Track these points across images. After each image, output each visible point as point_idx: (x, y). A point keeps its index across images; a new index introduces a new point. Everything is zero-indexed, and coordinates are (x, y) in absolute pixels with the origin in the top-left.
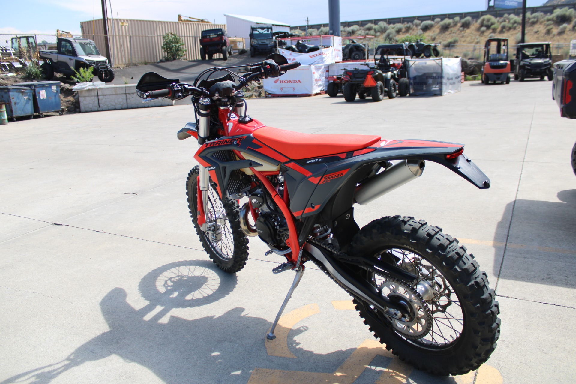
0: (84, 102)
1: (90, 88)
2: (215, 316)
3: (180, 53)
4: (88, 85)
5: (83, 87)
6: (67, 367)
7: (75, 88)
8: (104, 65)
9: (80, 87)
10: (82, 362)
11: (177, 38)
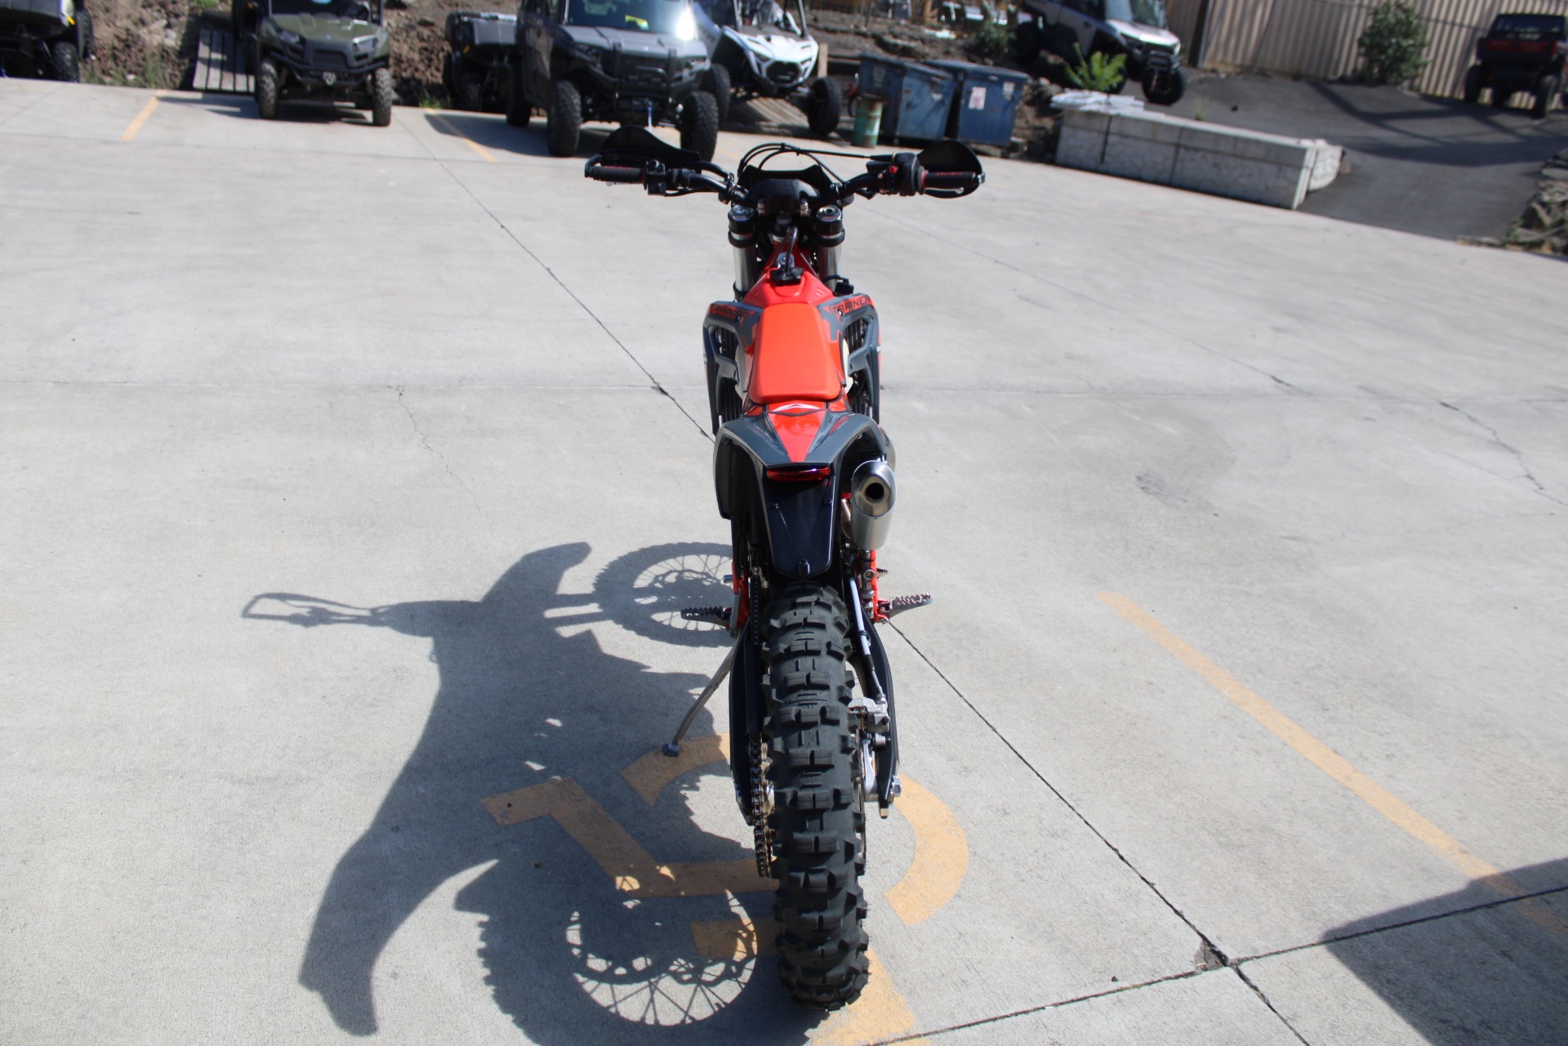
0: (1070, 140)
1: (1094, 108)
2: (649, 667)
3: (1403, 67)
4: (1093, 101)
5: (1078, 101)
6: (359, 620)
7: (1063, 98)
8: (1164, 58)
9: (1070, 101)
10: (382, 624)
11: (1410, 23)
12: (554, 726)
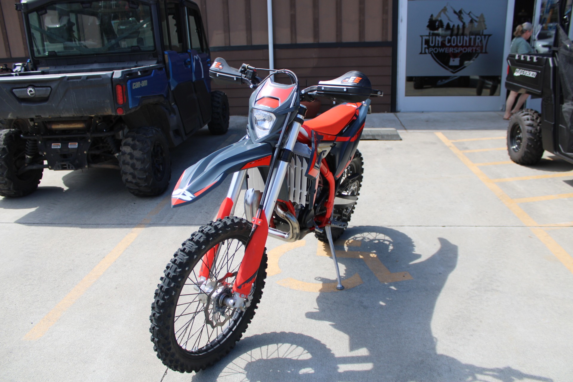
12: (383, 302)
